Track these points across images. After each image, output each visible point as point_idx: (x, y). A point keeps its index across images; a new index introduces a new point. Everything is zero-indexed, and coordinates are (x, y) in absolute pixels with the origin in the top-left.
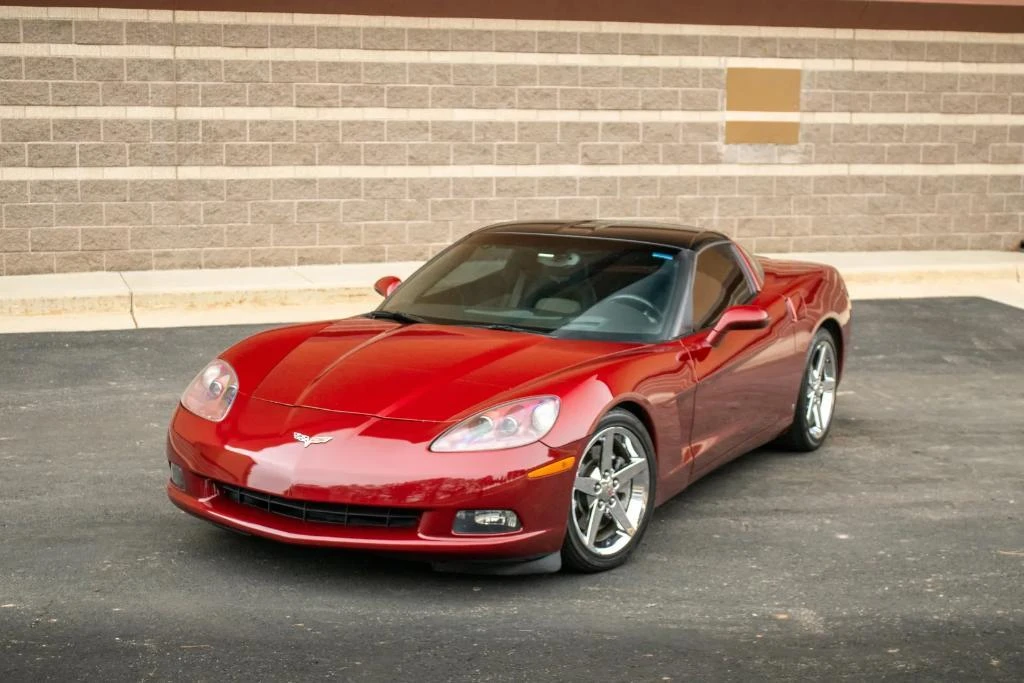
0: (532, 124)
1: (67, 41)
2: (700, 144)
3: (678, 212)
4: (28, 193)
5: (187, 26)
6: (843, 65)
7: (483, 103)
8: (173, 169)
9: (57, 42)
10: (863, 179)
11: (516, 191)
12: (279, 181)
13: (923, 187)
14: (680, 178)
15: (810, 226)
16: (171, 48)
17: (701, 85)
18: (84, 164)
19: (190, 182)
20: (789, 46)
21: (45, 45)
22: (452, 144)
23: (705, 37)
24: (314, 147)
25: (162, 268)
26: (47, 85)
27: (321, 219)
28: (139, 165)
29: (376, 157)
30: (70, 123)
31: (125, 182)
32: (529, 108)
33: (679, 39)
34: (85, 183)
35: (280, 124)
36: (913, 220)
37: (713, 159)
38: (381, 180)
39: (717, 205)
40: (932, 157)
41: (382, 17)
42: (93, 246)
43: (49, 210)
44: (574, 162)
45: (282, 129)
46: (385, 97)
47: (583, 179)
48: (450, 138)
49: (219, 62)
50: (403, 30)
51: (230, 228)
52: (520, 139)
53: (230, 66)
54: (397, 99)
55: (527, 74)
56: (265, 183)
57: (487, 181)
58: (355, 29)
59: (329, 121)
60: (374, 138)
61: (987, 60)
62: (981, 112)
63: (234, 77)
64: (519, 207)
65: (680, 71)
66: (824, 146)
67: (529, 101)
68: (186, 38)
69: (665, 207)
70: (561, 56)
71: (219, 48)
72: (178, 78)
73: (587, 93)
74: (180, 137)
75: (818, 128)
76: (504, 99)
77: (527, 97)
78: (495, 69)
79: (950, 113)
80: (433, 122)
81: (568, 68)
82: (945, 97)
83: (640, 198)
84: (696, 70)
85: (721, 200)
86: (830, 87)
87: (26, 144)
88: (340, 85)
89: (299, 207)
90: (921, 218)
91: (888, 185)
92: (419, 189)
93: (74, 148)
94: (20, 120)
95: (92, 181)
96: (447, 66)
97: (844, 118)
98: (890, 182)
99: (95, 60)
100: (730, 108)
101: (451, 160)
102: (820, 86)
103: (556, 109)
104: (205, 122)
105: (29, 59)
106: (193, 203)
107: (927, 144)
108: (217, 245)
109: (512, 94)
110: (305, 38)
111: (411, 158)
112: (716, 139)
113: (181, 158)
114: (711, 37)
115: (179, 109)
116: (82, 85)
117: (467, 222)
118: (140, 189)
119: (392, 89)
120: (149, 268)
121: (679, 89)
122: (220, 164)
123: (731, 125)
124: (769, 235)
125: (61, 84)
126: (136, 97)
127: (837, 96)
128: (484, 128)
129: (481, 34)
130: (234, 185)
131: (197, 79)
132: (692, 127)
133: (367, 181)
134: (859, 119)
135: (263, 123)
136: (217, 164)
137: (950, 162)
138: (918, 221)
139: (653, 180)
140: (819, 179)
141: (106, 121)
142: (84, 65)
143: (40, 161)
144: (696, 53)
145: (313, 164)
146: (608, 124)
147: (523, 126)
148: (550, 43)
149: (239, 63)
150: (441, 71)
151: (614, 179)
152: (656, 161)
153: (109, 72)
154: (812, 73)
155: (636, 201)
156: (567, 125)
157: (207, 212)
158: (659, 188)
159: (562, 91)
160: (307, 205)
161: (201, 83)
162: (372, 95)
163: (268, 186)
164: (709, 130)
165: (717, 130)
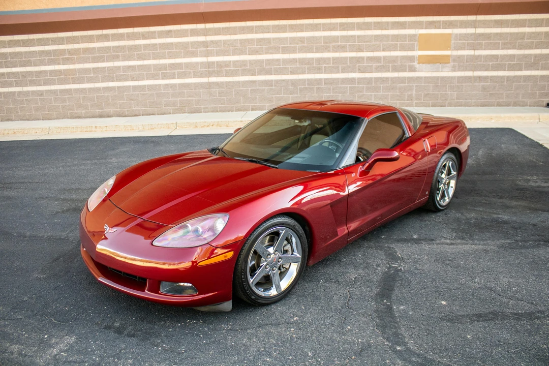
0: (338, 58)
1: (171, 37)
2: (407, 64)
3: (398, 91)
4: (162, 88)
5: (210, 29)
6: (471, 31)
7: (318, 51)
8: (207, 78)
9: (168, 37)
10: (480, 77)
11: (331, 83)
12: (244, 81)
13: (507, 81)
14: (399, 78)
15: (455, 96)
16: (204, 37)
17: (407, 41)
18: (178, 78)
19: (213, 83)
20: (446, 24)
21: (165, 39)
22: (306, 66)
23: (409, 22)
24: (255, 69)
25: (205, 112)
26: (165, 52)
27: (259, 95)
28: (196, 77)
29: (278, 72)
30: (173, 64)
31: (192, 83)
32: (336, 52)
33: (398, 23)
34: (179, 84)
35: (243, 61)
36: (502, 94)
37: (413, 69)
38: (280, 80)
39: (415, 88)
40: (512, 68)
41: (278, 21)
42: (183, 105)
43: (168, 93)
44: (355, 72)
45: (244, 63)
46: (281, 50)
47: (359, 79)
48: (306, 64)
49: (221, 41)
50: (287, 25)
51: (227, 98)
52: (333, 64)
53: (225, 42)
54: (285, 50)
55: (335, 39)
56: (239, 82)
57: (320, 80)
58: (268, 26)
59: (260, 60)
60: (277, 65)
61: (541, 26)
62: (536, 48)
63: (226, 46)
64: (333, 90)
65: (397, 35)
66: (462, 64)
67: (337, 49)
68: (209, 33)
69: (393, 89)
70: (349, 32)
71: (220, 36)
72: (207, 47)
73: (359, 45)
74: (209, 68)
75: (459, 57)
76: (326, 49)
77: (335, 48)
78: (322, 38)
79: (520, 49)
80: (299, 59)
81: (352, 36)
82: (519, 42)
83: (382, 85)
84: (406, 35)
85: (416, 86)
86: (465, 40)
87: (160, 72)
88: (264, 46)
89: (251, 91)
90: (506, 93)
91: (490, 80)
92: (294, 83)
93: (175, 73)
94: (158, 64)
95: (182, 84)
96: (304, 38)
97: (471, 52)
98: (492, 79)
99: (180, 43)
100: (420, 50)
101: (307, 72)
102: (460, 40)
103: (347, 52)
104: (217, 62)
105: (160, 44)
106: (214, 90)
107: (510, 62)
108: (223, 104)
109: (329, 47)
110: (250, 30)
111: (291, 72)
112: (414, 62)
113: (209, 74)
114: (411, 22)
115: (208, 58)
116: (176, 52)
117: (313, 95)
118: (197, 85)
119: (283, 47)
120: (201, 112)
121: (398, 43)
122: (223, 76)
123: (420, 56)
124: (437, 100)
125: (170, 52)
126: (194, 54)
127: (468, 44)
128: (319, 60)
129: (317, 25)
130: (228, 83)
131: (214, 47)
132: (403, 57)
133: (275, 80)
134: (478, 53)
135: (237, 61)
136: (222, 76)
137: (520, 69)
138: (505, 94)
139: (387, 78)
140: (459, 78)
141: (185, 63)
142: (177, 44)
143: (165, 78)
144: (405, 28)
145: (255, 75)
146: (368, 57)
147: (334, 59)
148: (344, 27)
149: (228, 40)
150: (302, 40)
151: (371, 79)
152: (389, 71)
153: (185, 46)
154: (457, 34)
155: (380, 86)
156: (352, 58)
157: (219, 93)
158: (390, 82)
159: (349, 45)
160: (254, 90)
161: (215, 48)
162: (276, 50)
163: (240, 83)
164: (411, 59)
165: (415, 59)
